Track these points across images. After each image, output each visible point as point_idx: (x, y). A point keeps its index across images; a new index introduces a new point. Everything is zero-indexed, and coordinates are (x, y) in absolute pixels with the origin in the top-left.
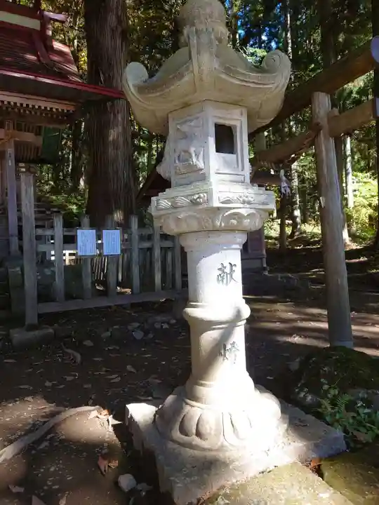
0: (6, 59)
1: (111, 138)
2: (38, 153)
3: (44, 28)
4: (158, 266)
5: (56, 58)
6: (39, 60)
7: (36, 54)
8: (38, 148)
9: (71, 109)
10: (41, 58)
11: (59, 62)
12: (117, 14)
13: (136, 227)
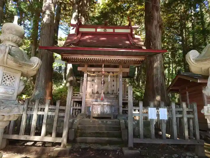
0: (120, 44)
1: (155, 66)
2: (127, 74)
3: (132, 31)
4: (186, 127)
5: (136, 41)
6: (130, 43)
7: (129, 41)
8: (128, 73)
9: (143, 59)
10: (131, 42)
11: (137, 42)
12: (158, 21)
13: (175, 107)
